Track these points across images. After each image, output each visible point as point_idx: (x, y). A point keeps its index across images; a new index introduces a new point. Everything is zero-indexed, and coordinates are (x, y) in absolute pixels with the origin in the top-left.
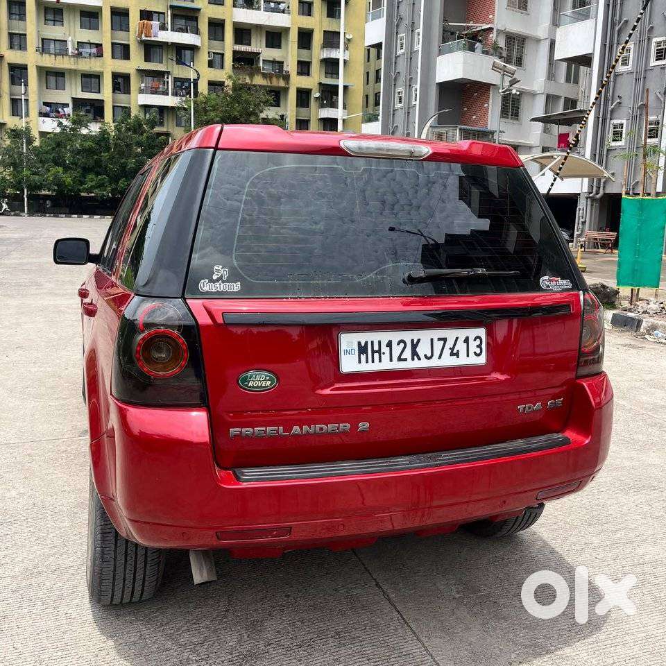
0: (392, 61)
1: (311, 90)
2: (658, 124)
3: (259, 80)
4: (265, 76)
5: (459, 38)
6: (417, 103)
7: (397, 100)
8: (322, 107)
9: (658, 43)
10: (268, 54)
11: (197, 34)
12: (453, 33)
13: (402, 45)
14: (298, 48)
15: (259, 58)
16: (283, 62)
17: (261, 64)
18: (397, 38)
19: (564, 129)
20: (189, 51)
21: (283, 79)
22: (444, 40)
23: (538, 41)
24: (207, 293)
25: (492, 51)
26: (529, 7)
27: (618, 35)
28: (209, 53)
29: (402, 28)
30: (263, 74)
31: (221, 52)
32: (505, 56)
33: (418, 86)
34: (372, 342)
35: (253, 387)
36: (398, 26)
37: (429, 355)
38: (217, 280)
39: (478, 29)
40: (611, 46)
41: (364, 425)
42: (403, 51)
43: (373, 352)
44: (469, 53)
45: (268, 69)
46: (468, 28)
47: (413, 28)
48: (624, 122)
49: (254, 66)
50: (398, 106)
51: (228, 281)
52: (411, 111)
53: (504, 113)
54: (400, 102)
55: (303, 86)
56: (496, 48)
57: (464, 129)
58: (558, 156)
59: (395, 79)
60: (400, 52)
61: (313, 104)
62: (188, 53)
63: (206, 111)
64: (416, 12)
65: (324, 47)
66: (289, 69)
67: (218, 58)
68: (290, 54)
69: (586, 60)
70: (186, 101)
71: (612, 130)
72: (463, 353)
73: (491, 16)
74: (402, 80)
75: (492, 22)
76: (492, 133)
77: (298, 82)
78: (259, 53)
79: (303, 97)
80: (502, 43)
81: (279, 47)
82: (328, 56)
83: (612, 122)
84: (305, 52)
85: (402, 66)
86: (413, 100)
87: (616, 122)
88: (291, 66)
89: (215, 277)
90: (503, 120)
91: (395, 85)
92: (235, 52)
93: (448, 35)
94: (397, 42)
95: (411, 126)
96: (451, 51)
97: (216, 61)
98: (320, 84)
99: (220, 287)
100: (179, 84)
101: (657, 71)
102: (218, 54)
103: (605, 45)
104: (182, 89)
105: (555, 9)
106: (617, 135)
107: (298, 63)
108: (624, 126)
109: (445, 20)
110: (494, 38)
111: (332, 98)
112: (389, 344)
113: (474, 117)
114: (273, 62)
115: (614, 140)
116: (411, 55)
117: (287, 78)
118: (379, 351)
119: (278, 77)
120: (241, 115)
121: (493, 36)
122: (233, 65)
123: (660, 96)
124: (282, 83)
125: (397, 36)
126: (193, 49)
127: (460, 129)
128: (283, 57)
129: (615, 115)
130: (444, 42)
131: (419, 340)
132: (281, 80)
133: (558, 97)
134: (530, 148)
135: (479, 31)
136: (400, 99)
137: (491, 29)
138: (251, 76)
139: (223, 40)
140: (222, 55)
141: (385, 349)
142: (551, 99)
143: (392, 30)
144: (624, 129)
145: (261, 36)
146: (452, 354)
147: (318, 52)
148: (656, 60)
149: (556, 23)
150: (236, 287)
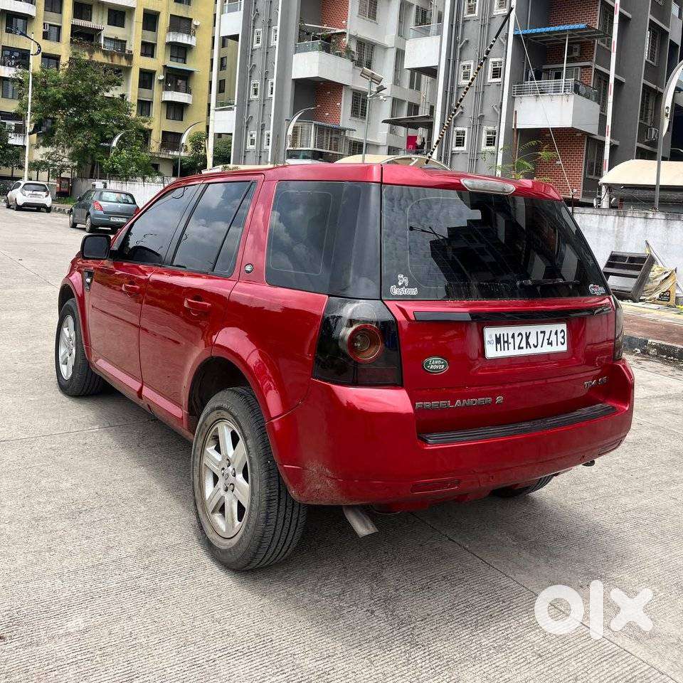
0: (248, 53)
1: (155, 72)
2: (495, 134)
3: (99, 57)
4: (106, 53)
5: (314, 39)
6: (273, 96)
7: (252, 92)
8: (166, 90)
9: (495, 63)
10: (110, 31)
11: (32, 3)
12: (308, 34)
13: (258, 39)
14: (143, 29)
15: (100, 34)
16: (125, 41)
17: (102, 41)
18: (253, 32)
19: (412, 132)
20: (22, 20)
21: (126, 59)
22: (300, 39)
23: (386, 48)
24: (397, 296)
25: (345, 54)
26: (377, 17)
27: (461, 52)
28: (44, 24)
29: (259, 23)
30: (104, 51)
31: (58, 24)
32: (356, 59)
33: (274, 80)
34: (503, 335)
35: (433, 370)
36: (254, 21)
37: (536, 345)
38: (401, 286)
39: (332, 32)
40: (455, 62)
41: (499, 399)
42: (259, 45)
43: (504, 342)
44: (324, 54)
45: (109, 47)
46: (323, 30)
47: (269, 24)
48: (466, 129)
49: (94, 43)
50: (253, 97)
51: (409, 287)
52: (266, 103)
53: (355, 112)
54: (256, 94)
55: (147, 68)
56: (348, 51)
57: (319, 125)
58: (416, 158)
59: (251, 71)
60: (256, 46)
61: (156, 86)
62: (20, 22)
63: (45, 86)
64: (273, 10)
65: (169, 31)
66: (132, 49)
67: (54, 30)
68: (134, 34)
69: (432, 72)
70: (23, 74)
71: (455, 136)
72: (554, 343)
73: (344, 22)
74: (257, 73)
75: (345, 27)
76: (344, 130)
77: (140, 62)
78: (101, 30)
79: (146, 78)
80: (354, 47)
81: (122, 26)
82: (175, 40)
83: (456, 129)
84: (149, 33)
85: (258, 60)
86: (269, 93)
87: (459, 129)
88: (134, 46)
89: (400, 284)
90: (353, 118)
91: (250, 76)
92: (73, 26)
93: (304, 35)
94: (253, 37)
95: (266, 118)
96: (306, 50)
97: (52, 33)
98: (165, 67)
99: (404, 291)
100: (8, 53)
101: (494, 87)
102: (54, 26)
103: (449, 60)
104: (11, 59)
105: (400, 22)
106: (460, 142)
107: (142, 44)
108: (466, 133)
109: (301, 21)
110: (347, 42)
111: (177, 82)
112: (513, 336)
113: (327, 114)
114: (116, 40)
115: (457, 146)
116: (268, 50)
117: (129, 57)
118: (507, 342)
119: (120, 56)
120: (85, 94)
121: (346, 40)
122: (71, 39)
123: (496, 110)
124: (124, 63)
125: (254, 31)
126: (27, 18)
127: (315, 125)
128: (126, 36)
129: (458, 123)
130: (300, 41)
131: (530, 333)
132: (123, 59)
133: (403, 101)
134: (378, 146)
135: (332, 34)
136: (256, 91)
137: (344, 34)
138: (91, 52)
139: (61, 13)
140: (59, 28)
141: (511, 340)
142: (396, 102)
143: (249, 23)
144: (466, 137)
145: (103, 13)
146: (549, 344)
147: (163, 36)
148: (493, 77)
149: (401, 34)
150: (414, 292)
